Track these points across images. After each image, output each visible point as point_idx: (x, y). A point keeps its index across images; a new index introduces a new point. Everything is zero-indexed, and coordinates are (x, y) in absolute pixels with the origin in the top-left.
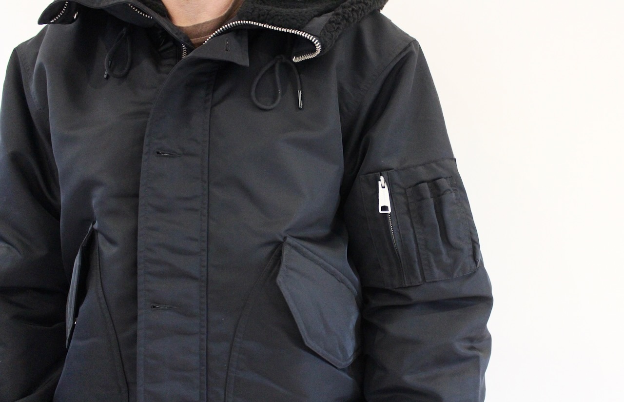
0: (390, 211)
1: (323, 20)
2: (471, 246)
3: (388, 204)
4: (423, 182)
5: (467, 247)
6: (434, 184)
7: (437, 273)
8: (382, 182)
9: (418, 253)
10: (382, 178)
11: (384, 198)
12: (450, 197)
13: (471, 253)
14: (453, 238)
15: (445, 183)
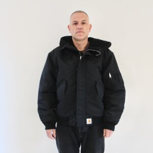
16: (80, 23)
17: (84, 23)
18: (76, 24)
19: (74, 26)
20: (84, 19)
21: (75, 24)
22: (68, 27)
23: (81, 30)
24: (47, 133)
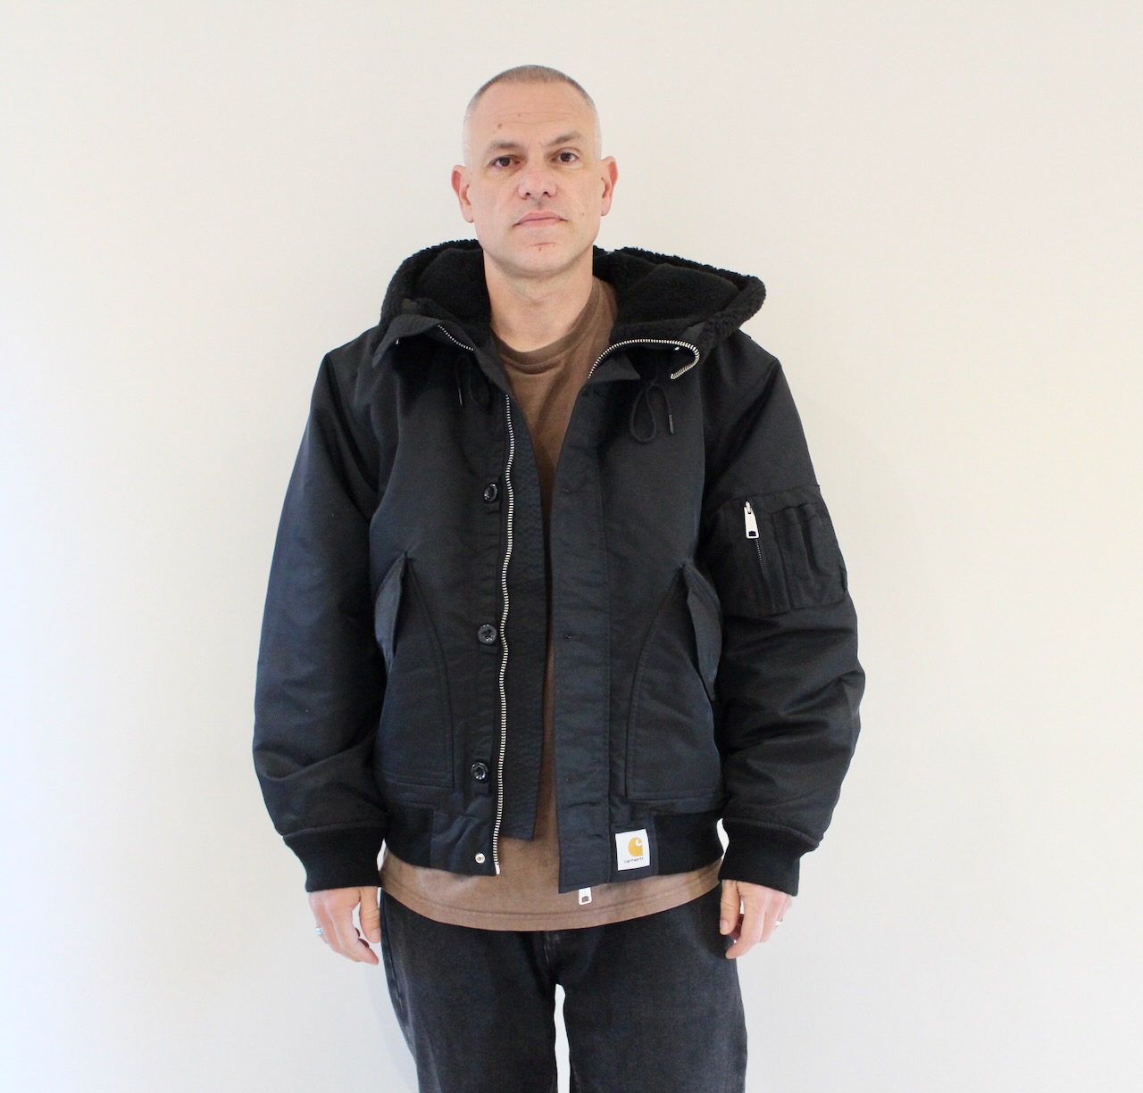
0: (757, 536)
1: (697, 329)
2: (838, 573)
3: (756, 530)
4: (789, 508)
5: (835, 574)
6: (801, 509)
7: (806, 600)
8: (748, 508)
9: (786, 577)
10: (748, 504)
11: (751, 523)
12: (817, 523)
13: (839, 580)
14: (821, 563)
15: (811, 509)
16: (536, 156)
17: (566, 157)
18: (510, 159)
19: (498, 173)
20: (563, 130)
21: (505, 161)
22: (456, 177)
23: (549, 209)
24: (322, 915)
